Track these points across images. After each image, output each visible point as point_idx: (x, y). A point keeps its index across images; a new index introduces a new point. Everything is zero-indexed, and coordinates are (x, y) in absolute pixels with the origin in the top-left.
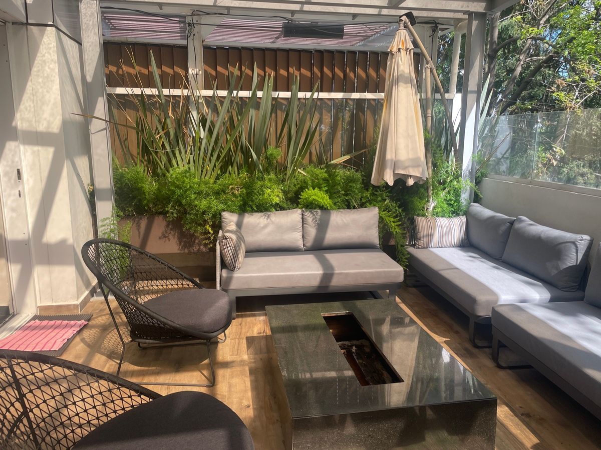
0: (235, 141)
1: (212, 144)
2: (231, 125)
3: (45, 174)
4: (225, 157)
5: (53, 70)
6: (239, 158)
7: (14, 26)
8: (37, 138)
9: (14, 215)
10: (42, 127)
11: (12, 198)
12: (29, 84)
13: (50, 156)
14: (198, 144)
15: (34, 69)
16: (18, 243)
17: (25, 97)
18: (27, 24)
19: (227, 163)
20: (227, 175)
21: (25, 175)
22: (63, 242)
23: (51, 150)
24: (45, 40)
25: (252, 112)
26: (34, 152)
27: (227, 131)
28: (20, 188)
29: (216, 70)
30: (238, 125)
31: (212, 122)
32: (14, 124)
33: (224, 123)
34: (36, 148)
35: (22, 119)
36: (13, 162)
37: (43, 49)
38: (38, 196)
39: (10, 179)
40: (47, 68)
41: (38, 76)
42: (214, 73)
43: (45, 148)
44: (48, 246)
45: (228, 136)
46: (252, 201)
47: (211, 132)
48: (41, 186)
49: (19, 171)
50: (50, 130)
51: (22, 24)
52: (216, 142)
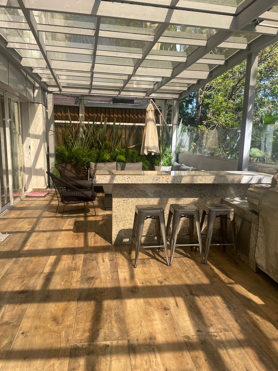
0: (95, 139)
1: (87, 140)
2: (93, 134)
3: (37, 147)
4: (91, 144)
5: (41, 116)
6: (96, 145)
7: (30, 103)
8: (35, 137)
9: (27, 159)
10: (37, 133)
11: (27, 154)
12: (34, 120)
13: (39, 142)
14: (82, 140)
15: (36, 116)
16: (28, 168)
17: (32, 124)
18: (34, 103)
19: (92, 146)
20: (92, 150)
21: (31, 147)
22: (41, 169)
23: (39, 140)
24: (39, 107)
25: (101, 130)
26: (34, 141)
27: (92, 136)
28: (30, 151)
29: (89, 115)
30: (96, 134)
31: (87, 133)
32: (29, 132)
33: (91, 133)
34: (35, 139)
35: (31, 131)
36: (28, 143)
37: (38, 110)
38: (35, 154)
39: (27, 149)
40: (39, 116)
41: (36, 118)
42: (88, 116)
43: (37, 139)
44: (37, 170)
45: (93, 138)
46: (100, 159)
47: (87, 136)
48: (36, 151)
49: (29, 146)
50: (39, 134)
51: (33, 103)
52: (89, 139)
